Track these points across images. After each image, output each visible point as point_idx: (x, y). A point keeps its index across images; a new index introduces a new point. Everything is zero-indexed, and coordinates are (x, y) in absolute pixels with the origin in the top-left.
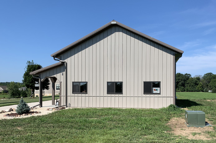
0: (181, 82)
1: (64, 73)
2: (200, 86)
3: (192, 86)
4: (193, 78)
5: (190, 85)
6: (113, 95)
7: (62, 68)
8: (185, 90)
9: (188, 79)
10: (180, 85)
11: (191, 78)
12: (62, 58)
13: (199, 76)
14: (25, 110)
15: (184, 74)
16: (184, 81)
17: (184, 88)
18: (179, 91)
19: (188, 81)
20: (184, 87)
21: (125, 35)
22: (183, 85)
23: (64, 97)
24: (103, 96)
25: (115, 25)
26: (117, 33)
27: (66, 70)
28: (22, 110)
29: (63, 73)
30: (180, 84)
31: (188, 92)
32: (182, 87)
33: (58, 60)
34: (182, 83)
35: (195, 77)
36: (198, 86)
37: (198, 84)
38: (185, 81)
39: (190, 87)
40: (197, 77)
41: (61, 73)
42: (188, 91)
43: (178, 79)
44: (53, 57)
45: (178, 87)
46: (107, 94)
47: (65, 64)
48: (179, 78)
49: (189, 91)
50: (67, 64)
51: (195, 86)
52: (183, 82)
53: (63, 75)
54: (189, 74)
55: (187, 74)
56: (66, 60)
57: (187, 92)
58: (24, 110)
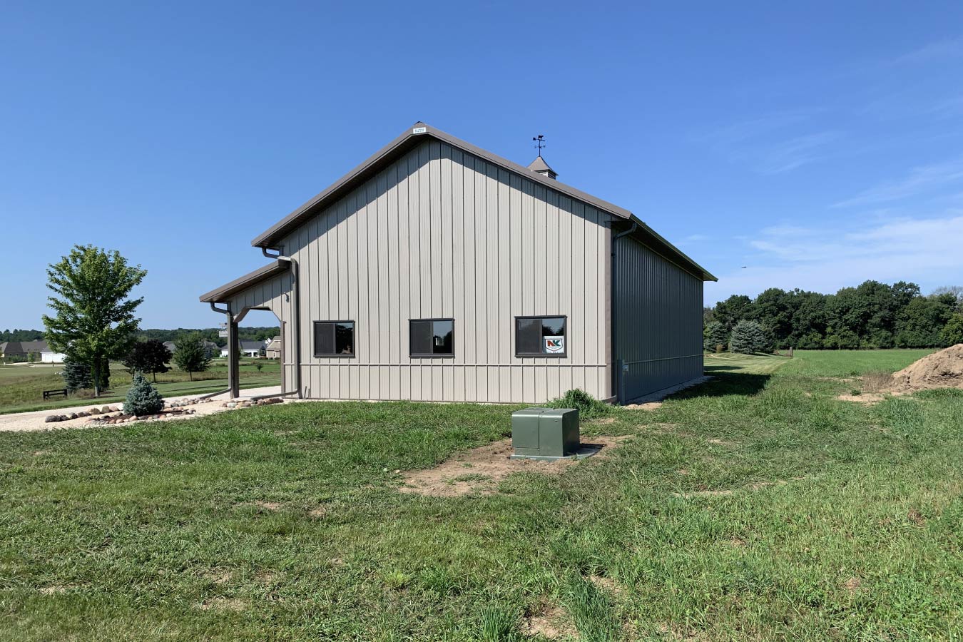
0: (881, 314)
1: (292, 294)
2: (955, 326)
3: (923, 327)
4: (925, 300)
5: (914, 325)
6: (427, 361)
7: (286, 280)
8: (893, 343)
9: (907, 302)
10: (874, 325)
11: (920, 297)
12: (286, 250)
13: (954, 289)
14: (147, 405)
15: (891, 285)
16: (890, 310)
17: (890, 334)
18: (871, 348)
19: (907, 311)
20: (892, 331)
21: (458, 167)
22: (888, 324)
23: (293, 367)
24: (409, 364)
25: (426, 139)
26: (435, 163)
27: (294, 285)
28: (136, 405)
29: (288, 294)
30: (876, 319)
31: (908, 350)
32: (884, 333)
33: (275, 257)
34: (883, 319)
35: (937, 295)
36: (947, 327)
37: (945, 322)
38: (893, 308)
39: (915, 333)
40: (944, 293)
41: (284, 296)
42: (905, 347)
43: (870, 304)
44: (261, 249)
45: (868, 333)
46: (411, 357)
47: (294, 266)
48: (870, 298)
49: (911, 347)
50: (297, 266)
51: (934, 325)
52: (885, 313)
53: (288, 300)
54: (911, 286)
55: (901, 284)
56: (295, 257)
57: (902, 351)
58: (143, 406)
